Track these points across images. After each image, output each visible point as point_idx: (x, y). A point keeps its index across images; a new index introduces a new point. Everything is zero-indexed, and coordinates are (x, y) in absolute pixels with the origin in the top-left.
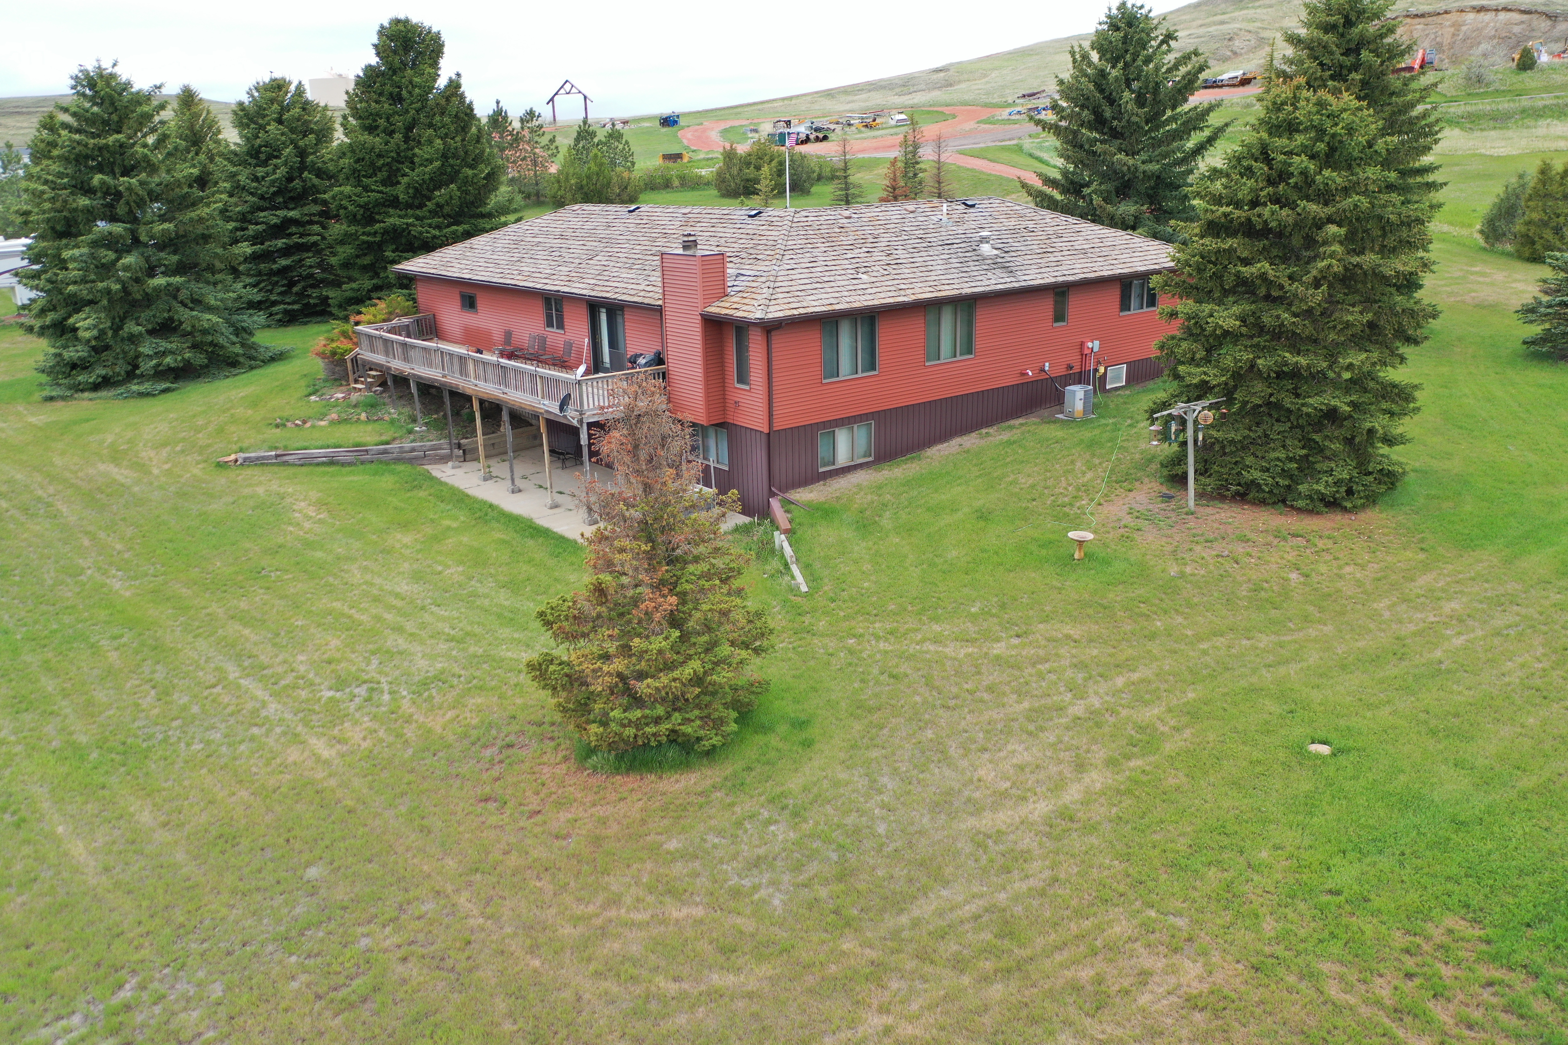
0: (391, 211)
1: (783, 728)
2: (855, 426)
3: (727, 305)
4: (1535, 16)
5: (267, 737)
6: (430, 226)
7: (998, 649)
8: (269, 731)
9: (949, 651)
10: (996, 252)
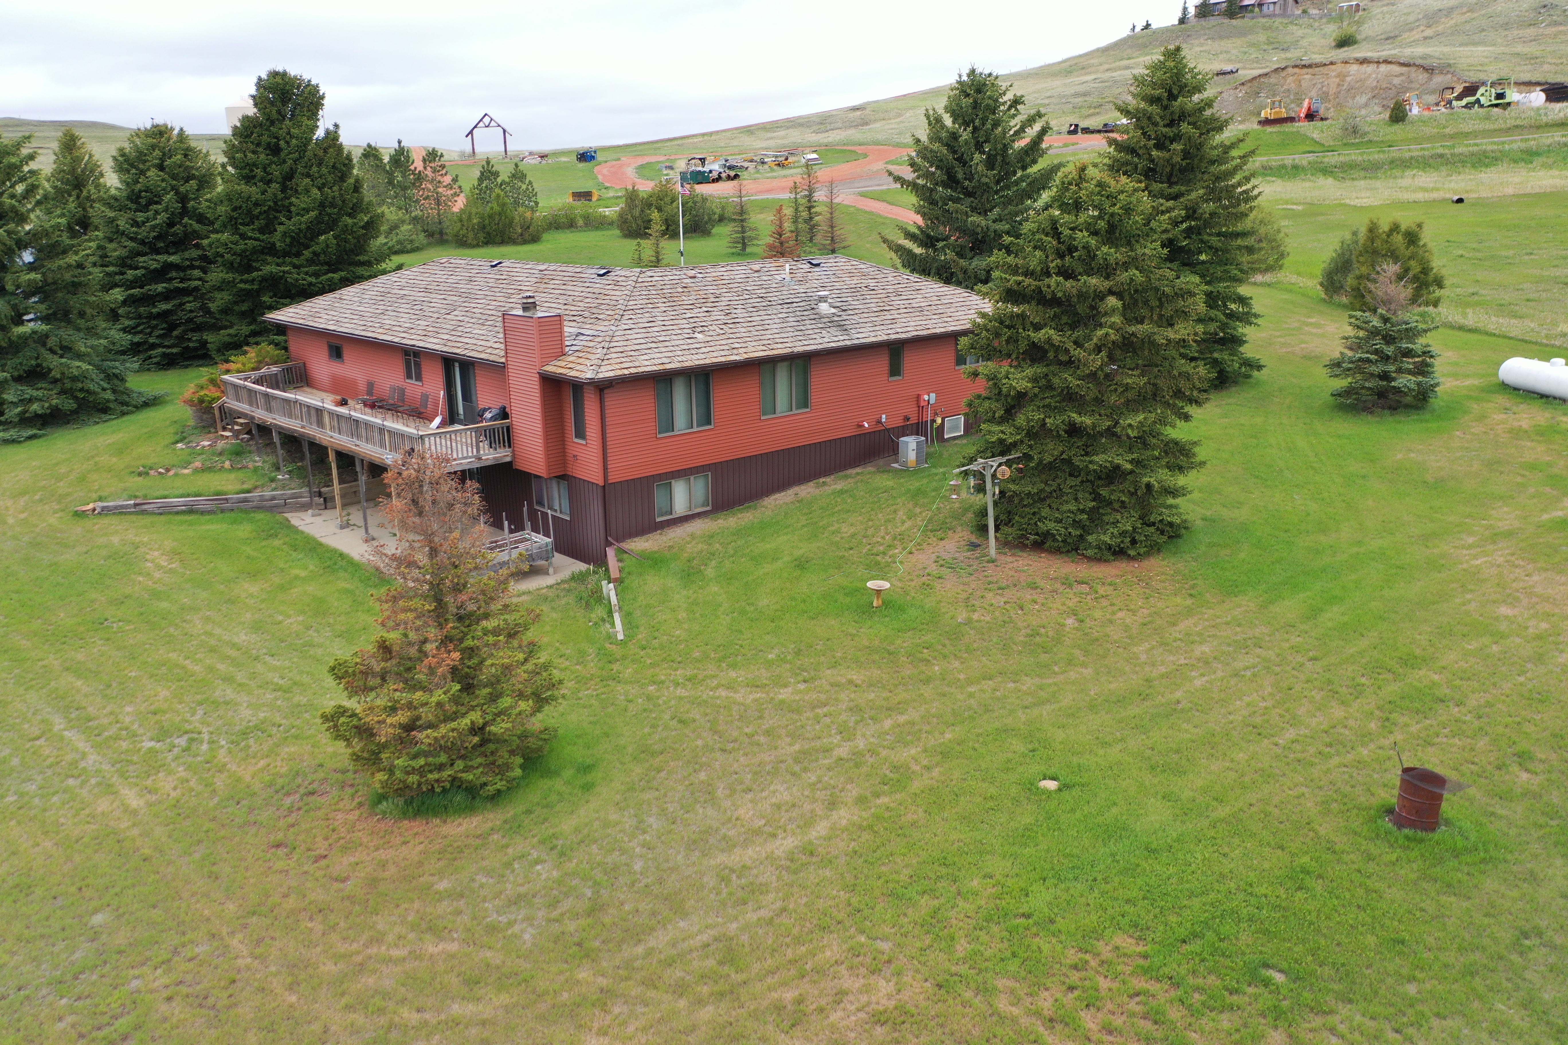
0: (269, 259)
1: (568, 773)
2: (692, 478)
3: (563, 364)
4: (1413, 69)
5: (81, 788)
6: (307, 273)
7: (784, 694)
8: (84, 783)
9: (738, 697)
10: (833, 310)
